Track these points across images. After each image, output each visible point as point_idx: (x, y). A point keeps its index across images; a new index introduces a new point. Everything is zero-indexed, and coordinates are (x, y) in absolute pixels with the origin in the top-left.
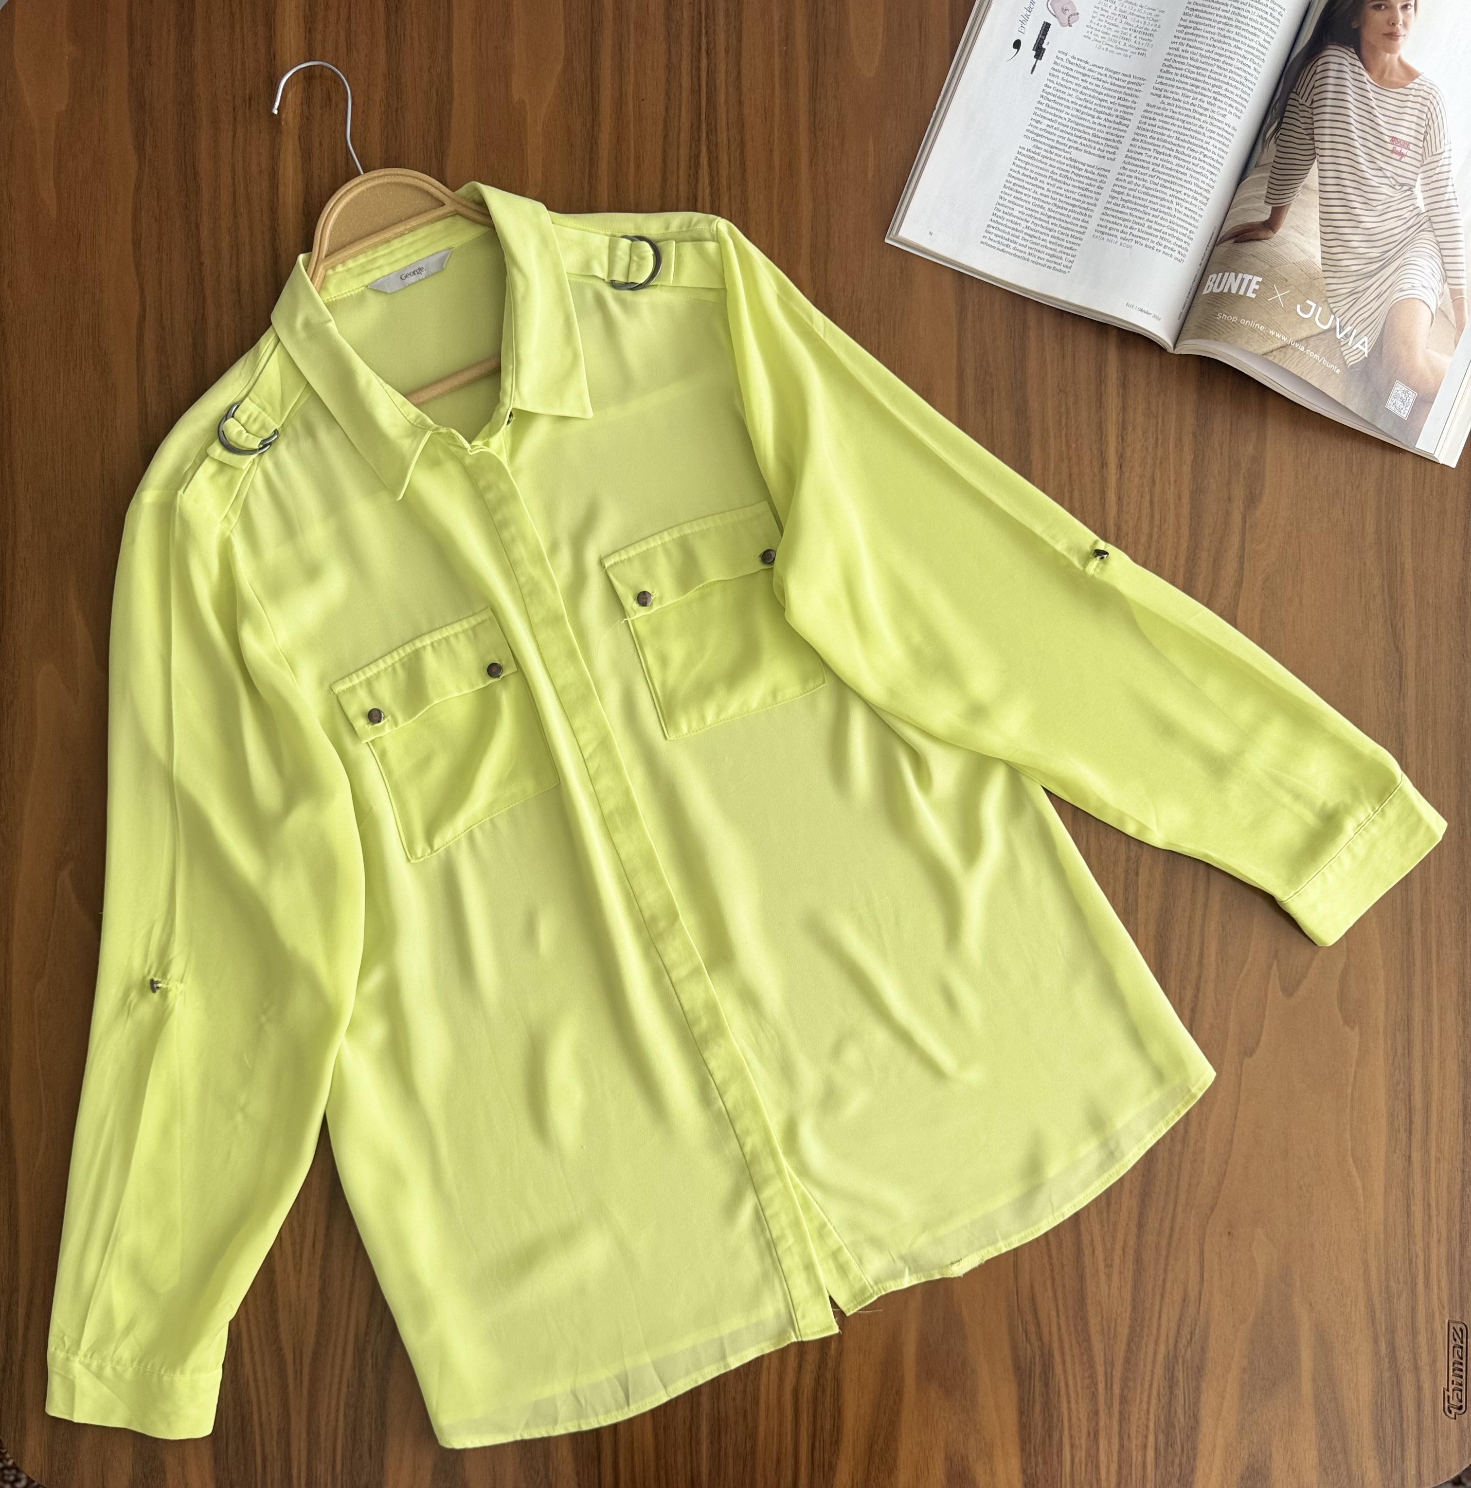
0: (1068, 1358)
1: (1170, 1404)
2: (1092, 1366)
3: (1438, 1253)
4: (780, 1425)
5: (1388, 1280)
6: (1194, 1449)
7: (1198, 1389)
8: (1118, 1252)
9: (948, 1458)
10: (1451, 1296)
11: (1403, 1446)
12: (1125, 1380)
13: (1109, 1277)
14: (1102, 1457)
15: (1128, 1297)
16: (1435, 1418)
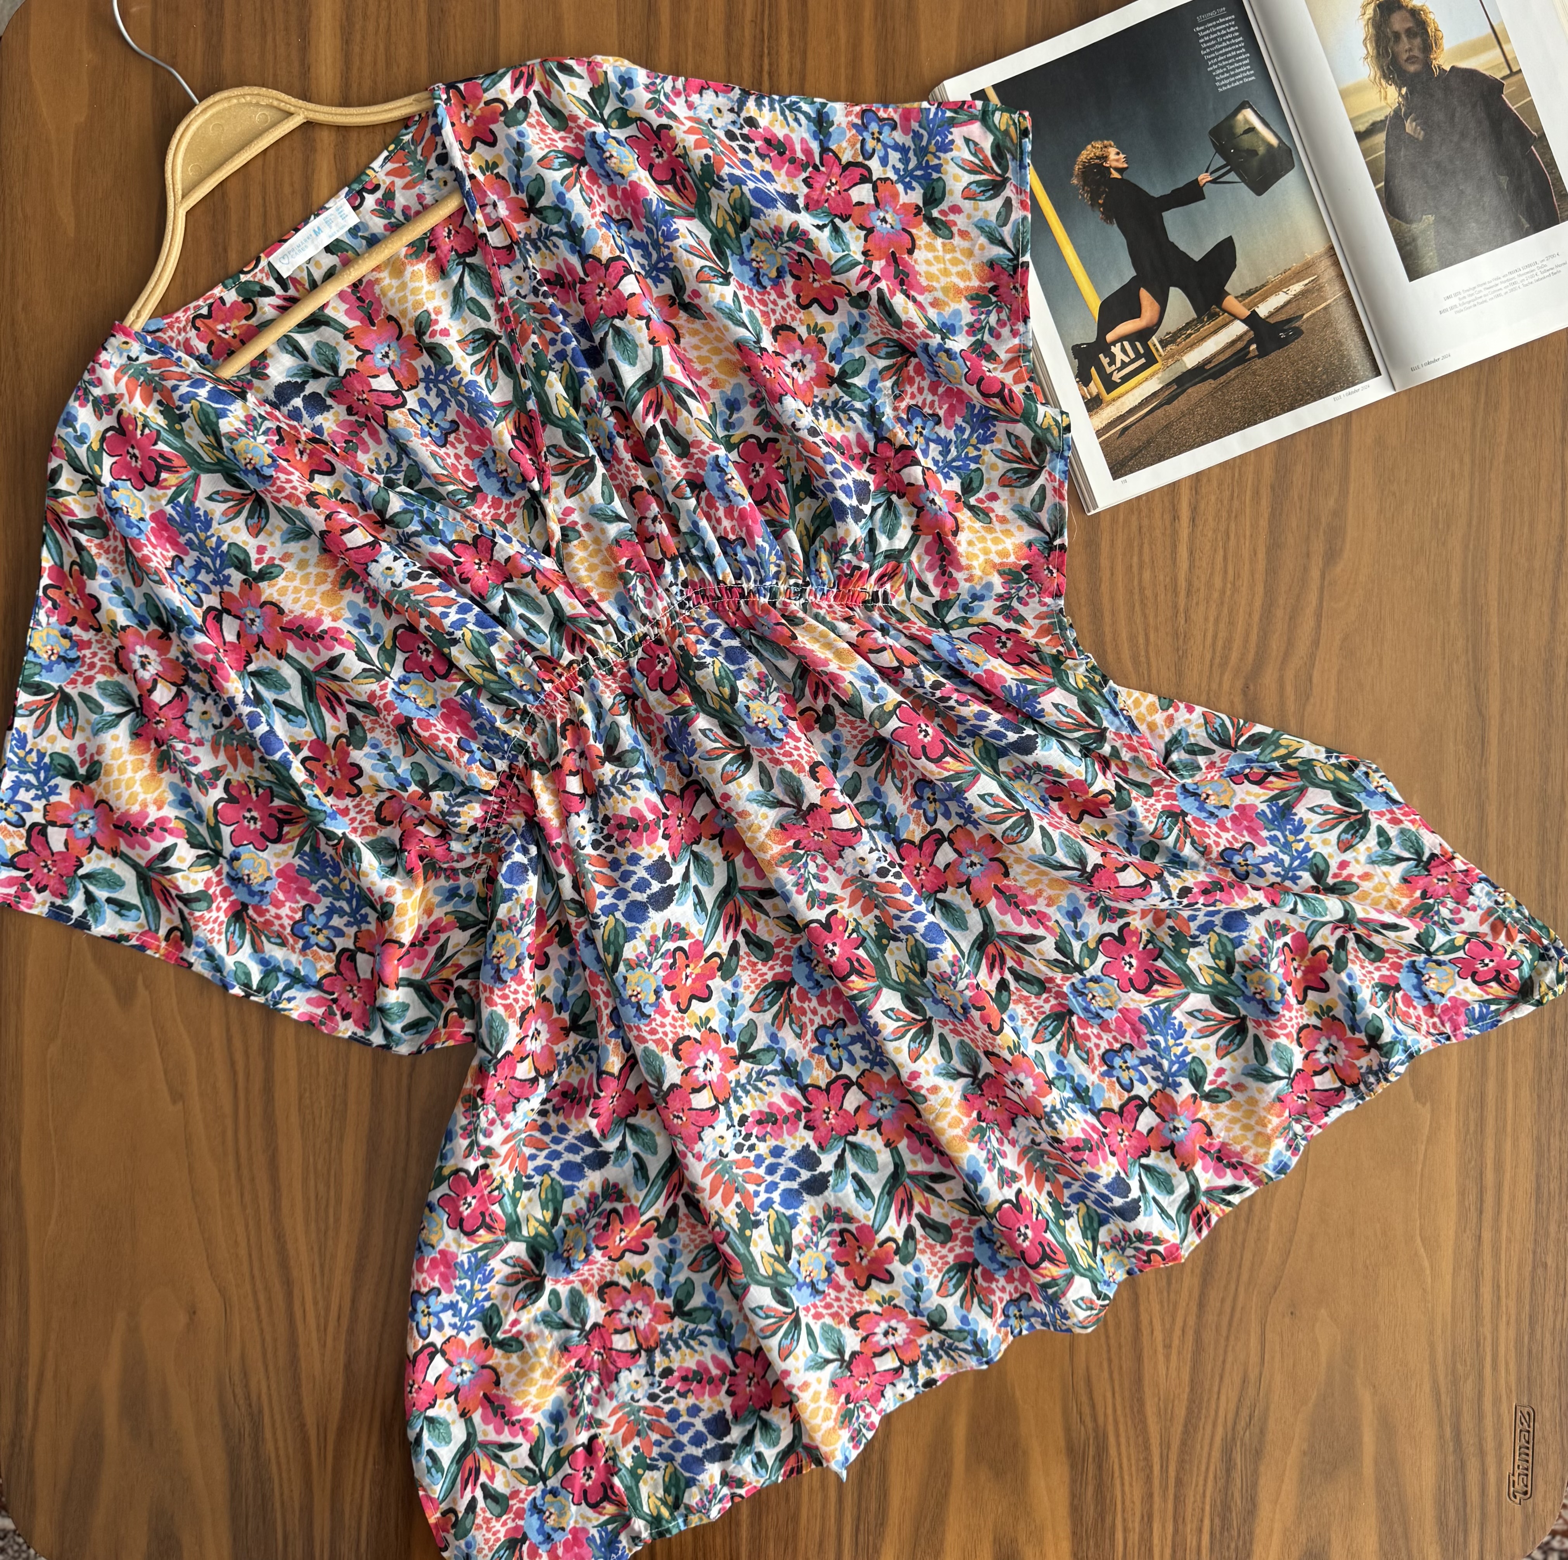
0: (1123, 1440)
1: (1226, 1488)
2: (1147, 1447)
3: (1507, 1335)
4: (824, 1506)
5: (1454, 1364)
6: (1251, 1533)
7: (1256, 1473)
8: (1178, 1332)
9: (997, 1542)
10: (1519, 1380)
11: (1466, 1531)
12: (1181, 1462)
13: (1167, 1357)
14: (1156, 1541)
15: (1186, 1377)
16: (1499, 1503)
